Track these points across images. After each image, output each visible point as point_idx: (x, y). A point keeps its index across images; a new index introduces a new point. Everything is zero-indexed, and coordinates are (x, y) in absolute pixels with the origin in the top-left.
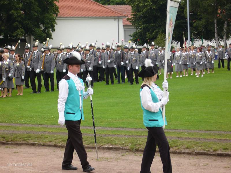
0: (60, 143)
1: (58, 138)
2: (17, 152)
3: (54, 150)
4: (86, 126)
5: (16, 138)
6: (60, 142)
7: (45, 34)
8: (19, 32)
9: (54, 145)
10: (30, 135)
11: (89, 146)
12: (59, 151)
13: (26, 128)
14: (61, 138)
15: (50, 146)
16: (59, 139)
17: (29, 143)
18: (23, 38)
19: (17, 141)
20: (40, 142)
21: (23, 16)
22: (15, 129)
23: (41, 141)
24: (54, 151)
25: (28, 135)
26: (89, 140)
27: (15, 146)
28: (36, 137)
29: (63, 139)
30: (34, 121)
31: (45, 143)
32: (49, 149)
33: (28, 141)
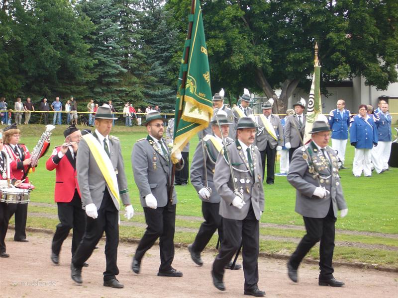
7: (386, 74)
8: (340, 69)
9: (397, 269)
10: (354, 250)
13: (347, 237)
15: (388, 270)
17: (353, 263)
18: (348, 79)
20: (372, 263)
21: (349, 43)
23: (373, 261)
25: (350, 249)
28: (365, 254)
30: (362, 225)
31: (381, 265)
32: (387, 275)
33: (350, 259)
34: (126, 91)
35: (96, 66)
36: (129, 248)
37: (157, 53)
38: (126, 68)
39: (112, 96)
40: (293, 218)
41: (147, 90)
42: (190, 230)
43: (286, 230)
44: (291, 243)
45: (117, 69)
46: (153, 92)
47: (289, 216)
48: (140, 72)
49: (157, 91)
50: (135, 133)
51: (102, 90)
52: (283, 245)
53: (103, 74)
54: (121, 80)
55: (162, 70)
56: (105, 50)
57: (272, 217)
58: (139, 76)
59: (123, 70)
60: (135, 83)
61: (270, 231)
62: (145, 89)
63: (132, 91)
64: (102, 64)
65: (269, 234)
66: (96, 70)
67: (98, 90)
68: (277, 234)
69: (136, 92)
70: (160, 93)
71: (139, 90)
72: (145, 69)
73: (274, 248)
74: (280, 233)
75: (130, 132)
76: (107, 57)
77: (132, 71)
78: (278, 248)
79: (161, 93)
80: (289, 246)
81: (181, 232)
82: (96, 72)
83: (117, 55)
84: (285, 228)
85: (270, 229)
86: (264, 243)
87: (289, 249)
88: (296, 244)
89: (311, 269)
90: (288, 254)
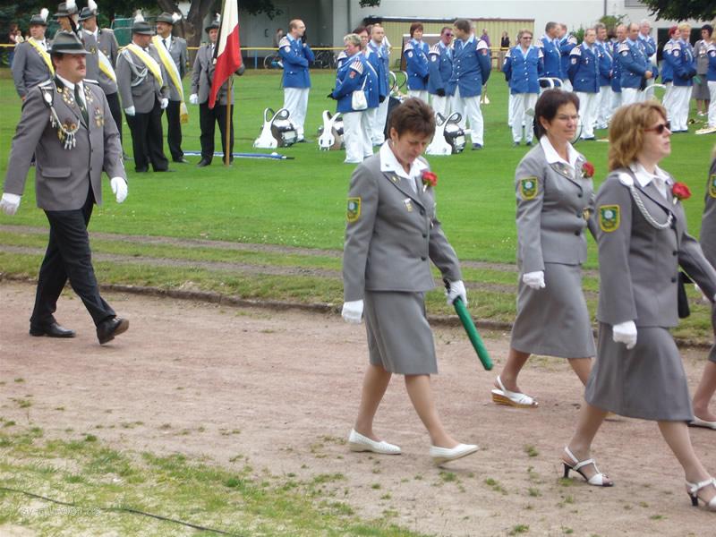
2: (270, 329)
4: (485, 261)
5: (271, 287)
10: (312, 281)
11: (492, 320)
13: (302, 259)
17: (310, 305)
19: (273, 296)
22: (271, 260)
25: (306, 279)
26: (492, 303)
27: (267, 313)
28: (331, 289)
30: (327, 239)
33: (305, 298)
40: (207, 228)
43: (193, 249)
44: (203, 270)
47: (200, 224)
52: (187, 274)
57: (169, 227)
61: (164, 250)
65: (163, 256)
68: (177, 255)
73: (170, 280)
74: (183, 253)
78: (179, 279)
80: (199, 275)
81: (3, 253)
84: (192, 246)
85: (164, 247)
86: (153, 271)
87: (198, 280)
88: (211, 272)
89: (237, 316)
90: (196, 290)
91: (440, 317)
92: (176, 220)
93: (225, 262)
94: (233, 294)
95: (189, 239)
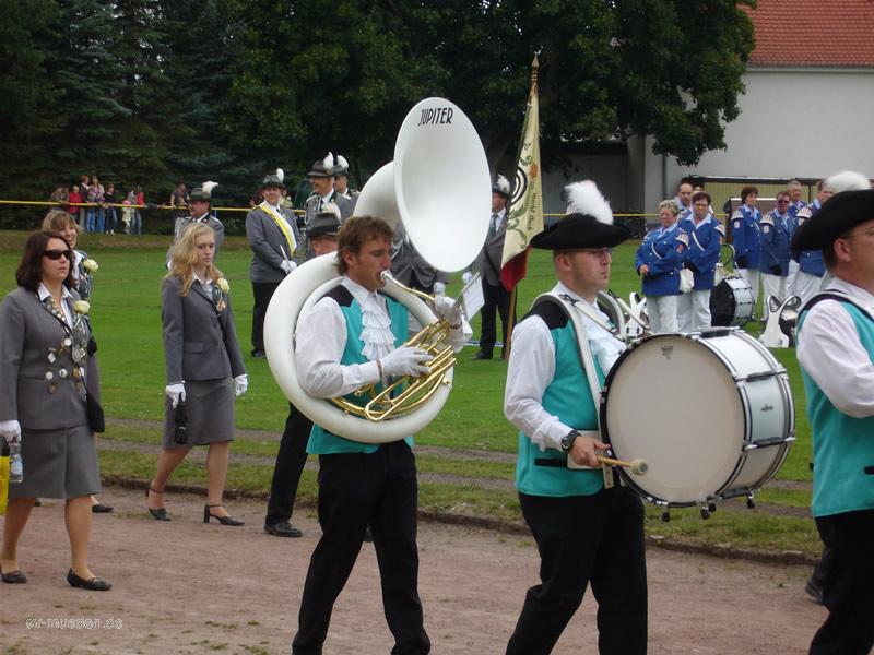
0: (724, 542)
1: (720, 521)
3: (702, 567)
6: (727, 538)
7: (699, 129)
8: (597, 117)
9: (705, 545)
12: (721, 569)
14: (730, 521)
15: (685, 549)
16: (724, 525)
18: (613, 138)
20: (653, 533)
21: (618, 60)
23: (653, 530)
24: (701, 571)
29: (736, 528)
31: (670, 537)
32: (684, 559)
34: (130, 157)
35: (63, 100)
36: (121, 500)
37: (199, 73)
38: (130, 105)
39: (98, 167)
40: (485, 436)
41: (175, 156)
42: (257, 459)
43: (468, 462)
44: (479, 488)
45: (109, 107)
46: (188, 159)
47: (476, 431)
48: (160, 116)
49: (197, 157)
50: (148, 250)
51: (76, 153)
52: (460, 493)
53: (76, 119)
54: (118, 134)
55: (208, 111)
56: (82, 66)
57: (440, 435)
58: (157, 124)
59: (122, 109)
60: (149, 140)
61: (431, 463)
62: (170, 153)
63: (142, 157)
64: (77, 96)
65: (431, 470)
66: (61, 110)
67: (65, 153)
68: (448, 470)
69: (150, 160)
70: (203, 163)
71: (156, 155)
72: (169, 110)
73: (440, 500)
74: (456, 467)
75: (136, 248)
76: (87, 81)
77: (144, 114)
78: (449, 499)
79: (206, 162)
80: (474, 495)
81: (237, 465)
82: (61, 114)
83: (111, 76)
84: (466, 458)
85: (434, 459)
87: (472, 501)
88: (490, 491)
89: (520, 546)
90: (470, 513)
91: (771, 553)
92: (449, 426)
93: (506, 479)
94: (515, 519)
95: (464, 450)
